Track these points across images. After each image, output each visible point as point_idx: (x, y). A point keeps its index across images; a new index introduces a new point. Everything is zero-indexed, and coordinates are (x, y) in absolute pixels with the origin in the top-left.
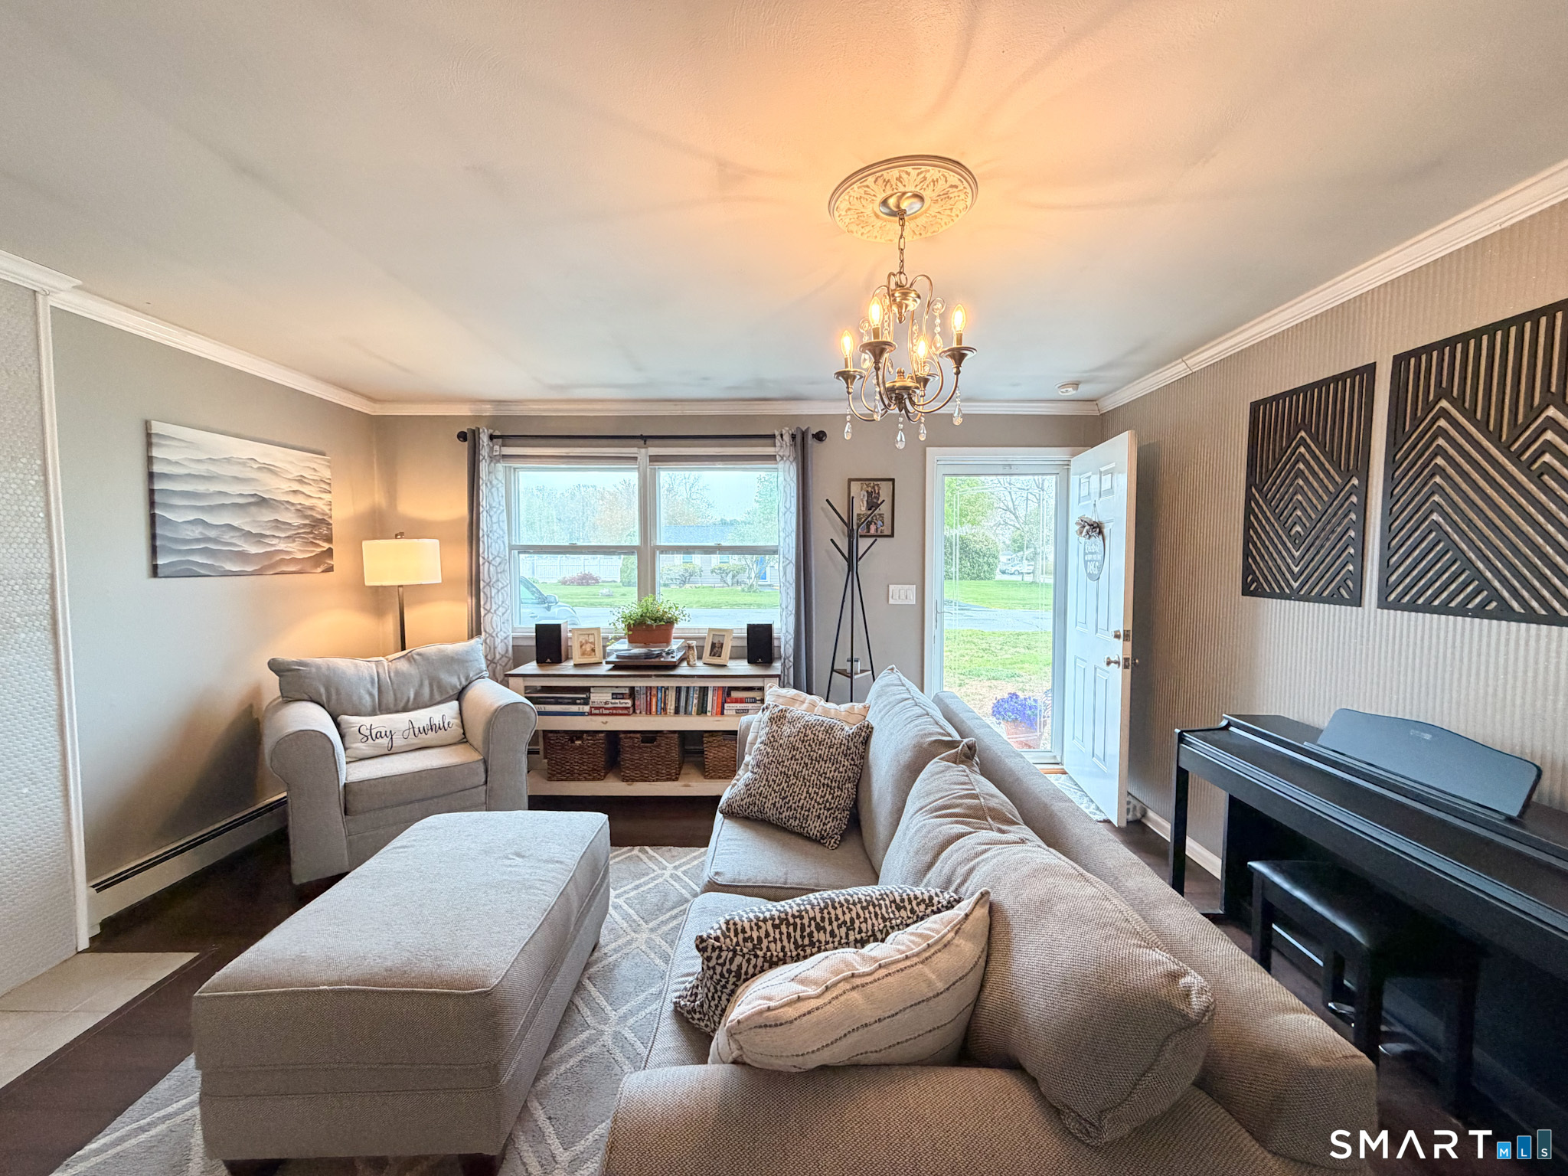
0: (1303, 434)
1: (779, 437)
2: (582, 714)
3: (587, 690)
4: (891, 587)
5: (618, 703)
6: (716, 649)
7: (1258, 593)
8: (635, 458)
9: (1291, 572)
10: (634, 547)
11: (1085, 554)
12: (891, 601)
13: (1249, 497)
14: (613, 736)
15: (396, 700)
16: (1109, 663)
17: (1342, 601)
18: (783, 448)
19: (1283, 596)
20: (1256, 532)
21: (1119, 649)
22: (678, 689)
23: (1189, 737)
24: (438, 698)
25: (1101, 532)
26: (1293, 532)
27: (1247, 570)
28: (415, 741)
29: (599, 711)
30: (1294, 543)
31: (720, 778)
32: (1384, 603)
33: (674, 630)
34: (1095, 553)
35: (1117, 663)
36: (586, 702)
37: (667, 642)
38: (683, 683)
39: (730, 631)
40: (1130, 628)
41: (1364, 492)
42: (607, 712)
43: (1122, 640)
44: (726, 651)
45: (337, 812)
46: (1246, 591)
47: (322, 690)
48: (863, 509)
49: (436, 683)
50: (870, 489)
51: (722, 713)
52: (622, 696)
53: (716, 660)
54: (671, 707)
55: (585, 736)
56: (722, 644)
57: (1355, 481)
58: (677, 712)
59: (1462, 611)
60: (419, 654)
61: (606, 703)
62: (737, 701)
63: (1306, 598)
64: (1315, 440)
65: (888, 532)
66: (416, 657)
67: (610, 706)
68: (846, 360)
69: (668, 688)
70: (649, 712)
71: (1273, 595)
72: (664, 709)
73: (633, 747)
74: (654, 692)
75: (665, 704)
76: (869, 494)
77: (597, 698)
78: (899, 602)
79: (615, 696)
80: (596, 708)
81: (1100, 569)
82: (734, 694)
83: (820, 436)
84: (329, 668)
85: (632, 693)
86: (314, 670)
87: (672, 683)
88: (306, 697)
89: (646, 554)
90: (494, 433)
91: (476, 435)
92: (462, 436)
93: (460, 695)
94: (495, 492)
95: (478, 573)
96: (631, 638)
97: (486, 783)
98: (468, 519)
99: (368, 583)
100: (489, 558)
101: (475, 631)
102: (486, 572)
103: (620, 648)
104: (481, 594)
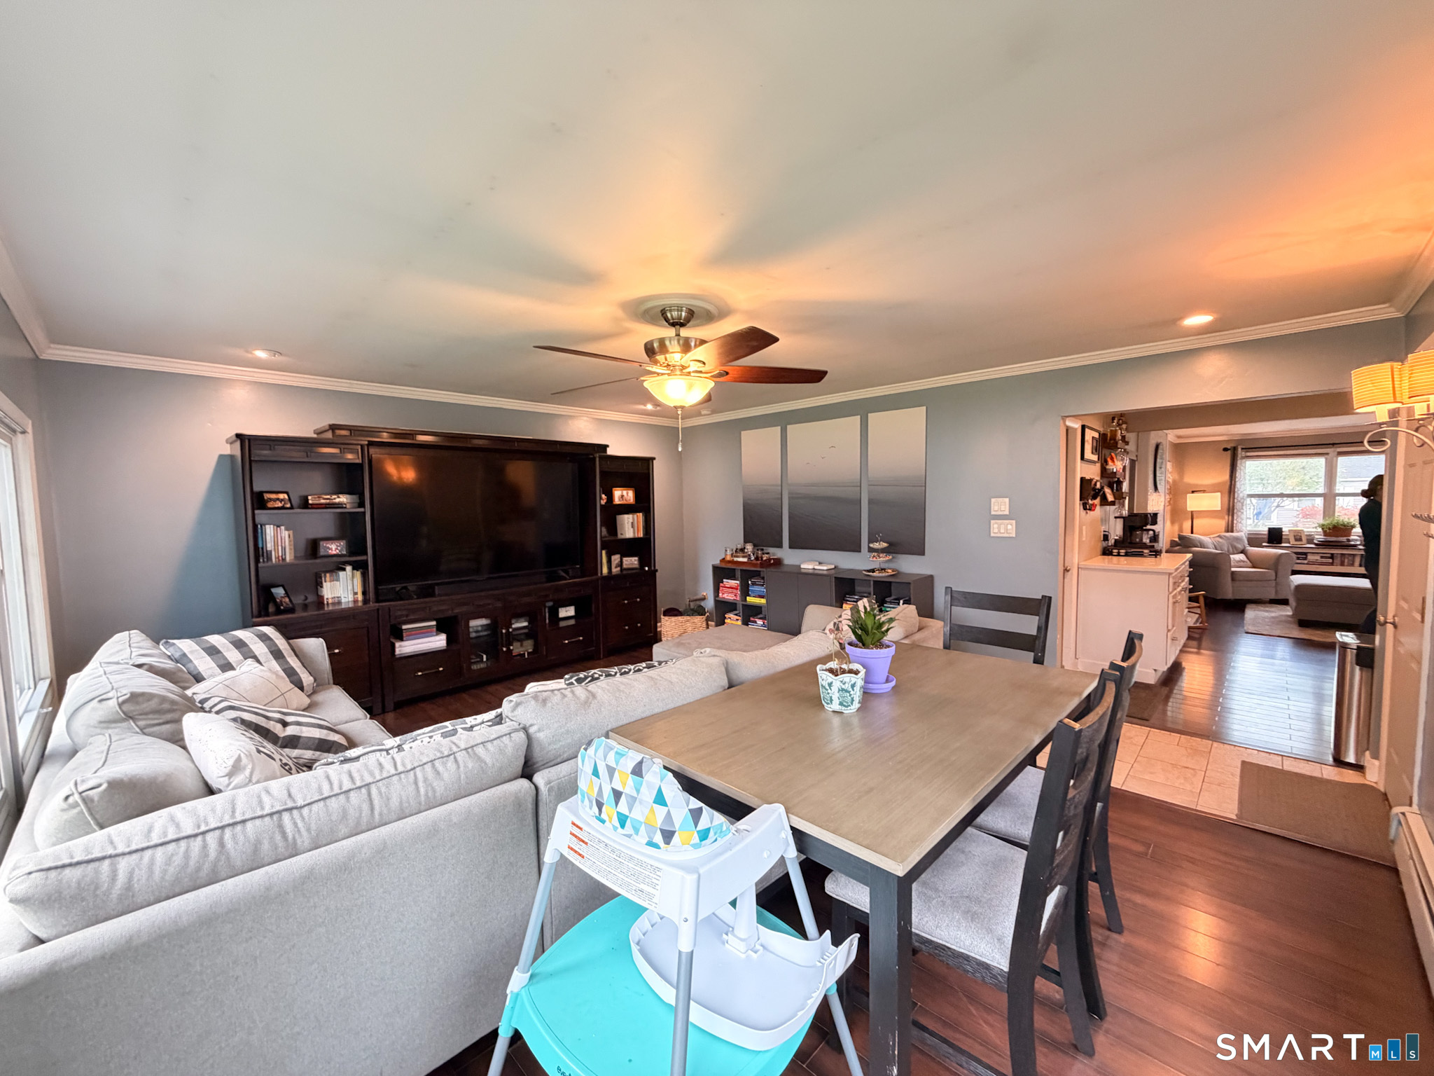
2: (1304, 564)
3: (1306, 554)
5: (1324, 560)
8: (1328, 454)
10: (1323, 494)
24: (1237, 552)
28: (1236, 564)
29: (1313, 563)
36: (1305, 559)
37: (1348, 536)
45: (1229, 579)
49: (1234, 547)
60: (1224, 536)
61: (1317, 560)
67: (1319, 561)
77: (1310, 557)
79: (1322, 557)
80: (1311, 562)
85: (1332, 556)
89: (1329, 497)
90: (1244, 447)
91: (1235, 449)
92: (1225, 450)
93: (1243, 552)
94: (1242, 472)
95: (1233, 506)
96: (1325, 534)
97: (1276, 580)
98: (1229, 483)
99: (1188, 510)
100: (1239, 499)
101: (1230, 528)
102: (1238, 506)
103: (1320, 537)
104: (1235, 515)
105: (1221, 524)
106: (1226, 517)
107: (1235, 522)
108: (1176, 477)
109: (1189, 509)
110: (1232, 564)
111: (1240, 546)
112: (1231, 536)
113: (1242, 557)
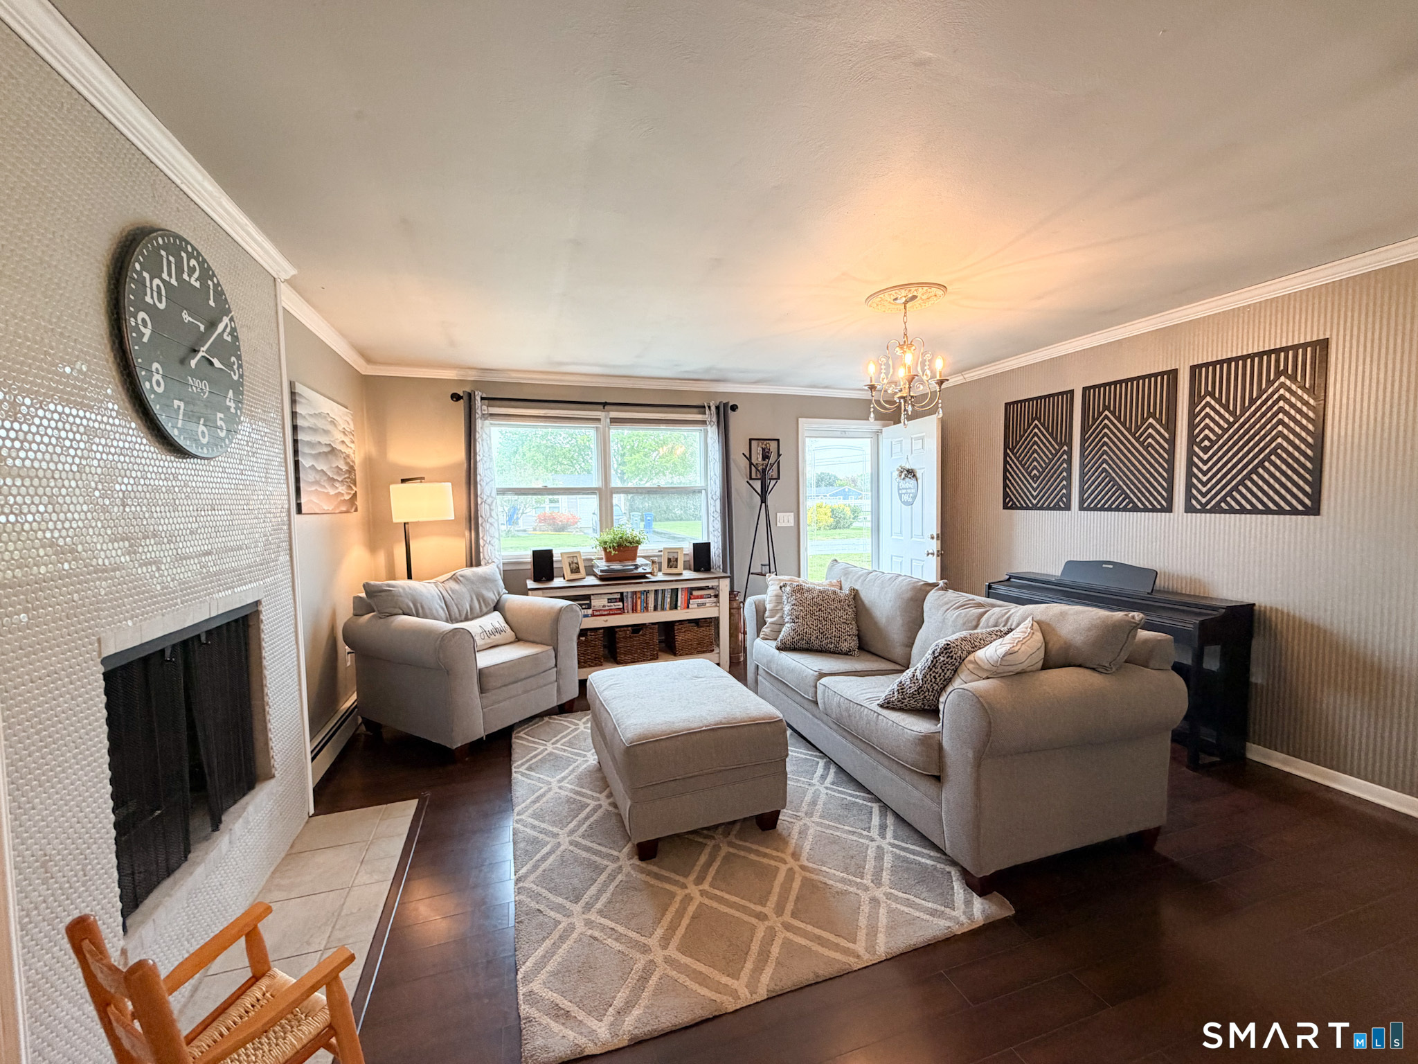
0: (1036, 422)
1: (707, 408)
2: (587, 616)
3: (588, 597)
4: (778, 514)
5: (612, 605)
6: (672, 562)
7: (1014, 507)
8: (599, 420)
9: (1032, 495)
10: (596, 489)
11: (899, 489)
12: (779, 525)
13: (1006, 454)
14: (610, 632)
15: (459, 611)
16: (928, 554)
17: (1060, 509)
18: (711, 416)
19: (1027, 508)
20: (1010, 473)
21: (934, 546)
22: (656, 591)
23: (994, 586)
24: (485, 610)
25: (914, 476)
26: (1032, 474)
27: (1006, 495)
28: (489, 641)
29: (598, 613)
30: (1033, 479)
31: (687, 654)
32: (1081, 508)
33: (638, 551)
34: (910, 488)
35: (933, 554)
36: (589, 606)
37: (634, 559)
38: (659, 587)
39: (681, 549)
40: (940, 532)
41: (1069, 453)
42: (606, 613)
43: (935, 540)
44: (680, 564)
45: (477, 690)
46: (1006, 507)
47: (412, 605)
48: (760, 459)
49: (481, 598)
50: (764, 446)
51: (688, 607)
52: (615, 600)
53: (674, 571)
54: (651, 606)
55: (589, 633)
56: (677, 559)
57: (1065, 448)
58: (655, 609)
59: (1117, 509)
60: (462, 576)
61: (604, 606)
62: (698, 597)
63: (1041, 508)
64: (1043, 425)
65: (775, 476)
66: (460, 578)
67: (607, 608)
68: (871, 378)
69: (648, 592)
70: (634, 610)
71: (1022, 508)
72: (647, 608)
73: (625, 638)
74: (638, 595)
75: (647, 604)
76: (763, 449)
77: (597, 603)
78: (783, 525)
79: (610, 601)
80: (596, 611)
81: (914, 498)
82: (696, 593)
83: (734, 408)
84: (410, 588)
85: (622, 597)
86: (401, 590)
87: (653, 588)
88: (401, 612)
89: (605, 494)
90: (484, 396)
91: (470, 396)
92: (456, 397)
93: (497, 607)
94: (485, 444)
95: (476, 510)
96: (609, 558)
97: (556, 666)
98: (465, 466)
99: (395, 520)
100: (485, 498)
101: (474, 559)
102: (484, 510)
103: (602, 565)
104: (480, 528)
105: (458, 546)
106: (467, 533)
107: (481, 542)
108: (370, 448)
109: (398, 517)
110: (479, 642)
111: (491, 596)
112: (475, 574)
113: (495, 619)
